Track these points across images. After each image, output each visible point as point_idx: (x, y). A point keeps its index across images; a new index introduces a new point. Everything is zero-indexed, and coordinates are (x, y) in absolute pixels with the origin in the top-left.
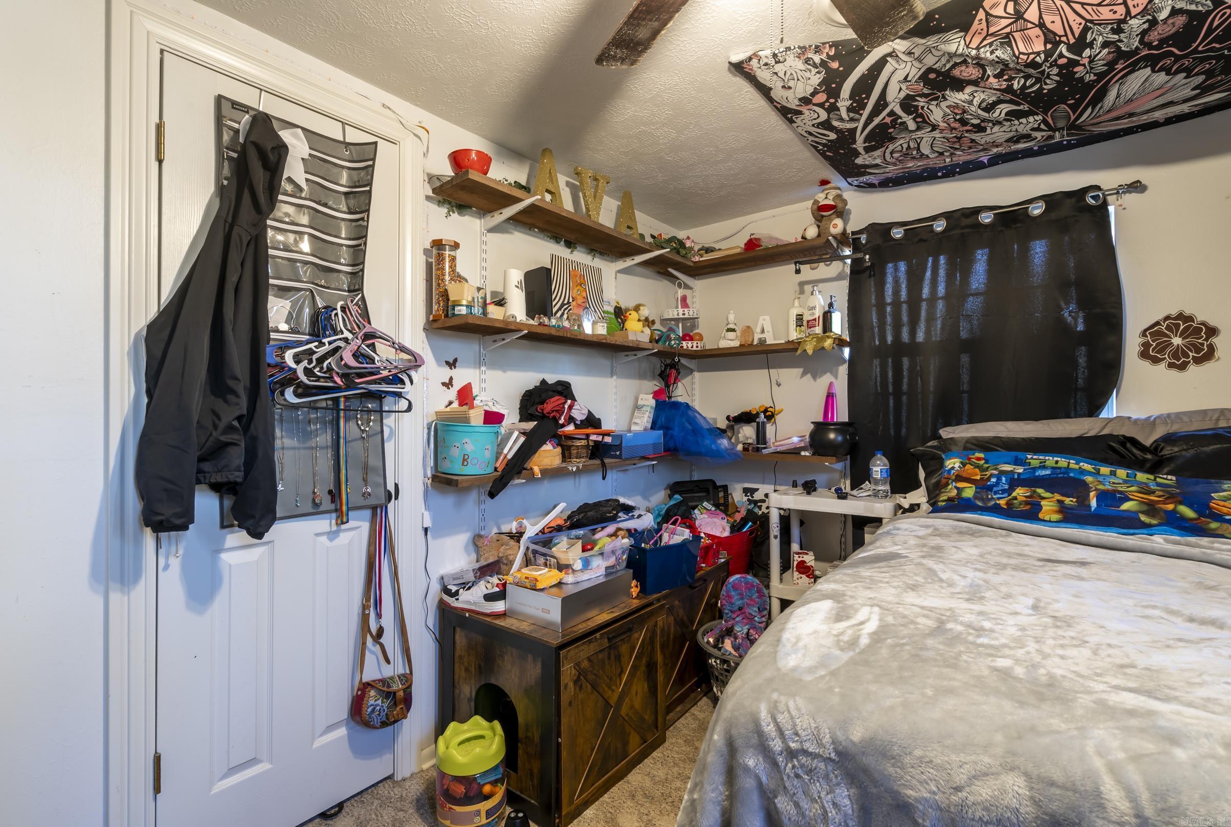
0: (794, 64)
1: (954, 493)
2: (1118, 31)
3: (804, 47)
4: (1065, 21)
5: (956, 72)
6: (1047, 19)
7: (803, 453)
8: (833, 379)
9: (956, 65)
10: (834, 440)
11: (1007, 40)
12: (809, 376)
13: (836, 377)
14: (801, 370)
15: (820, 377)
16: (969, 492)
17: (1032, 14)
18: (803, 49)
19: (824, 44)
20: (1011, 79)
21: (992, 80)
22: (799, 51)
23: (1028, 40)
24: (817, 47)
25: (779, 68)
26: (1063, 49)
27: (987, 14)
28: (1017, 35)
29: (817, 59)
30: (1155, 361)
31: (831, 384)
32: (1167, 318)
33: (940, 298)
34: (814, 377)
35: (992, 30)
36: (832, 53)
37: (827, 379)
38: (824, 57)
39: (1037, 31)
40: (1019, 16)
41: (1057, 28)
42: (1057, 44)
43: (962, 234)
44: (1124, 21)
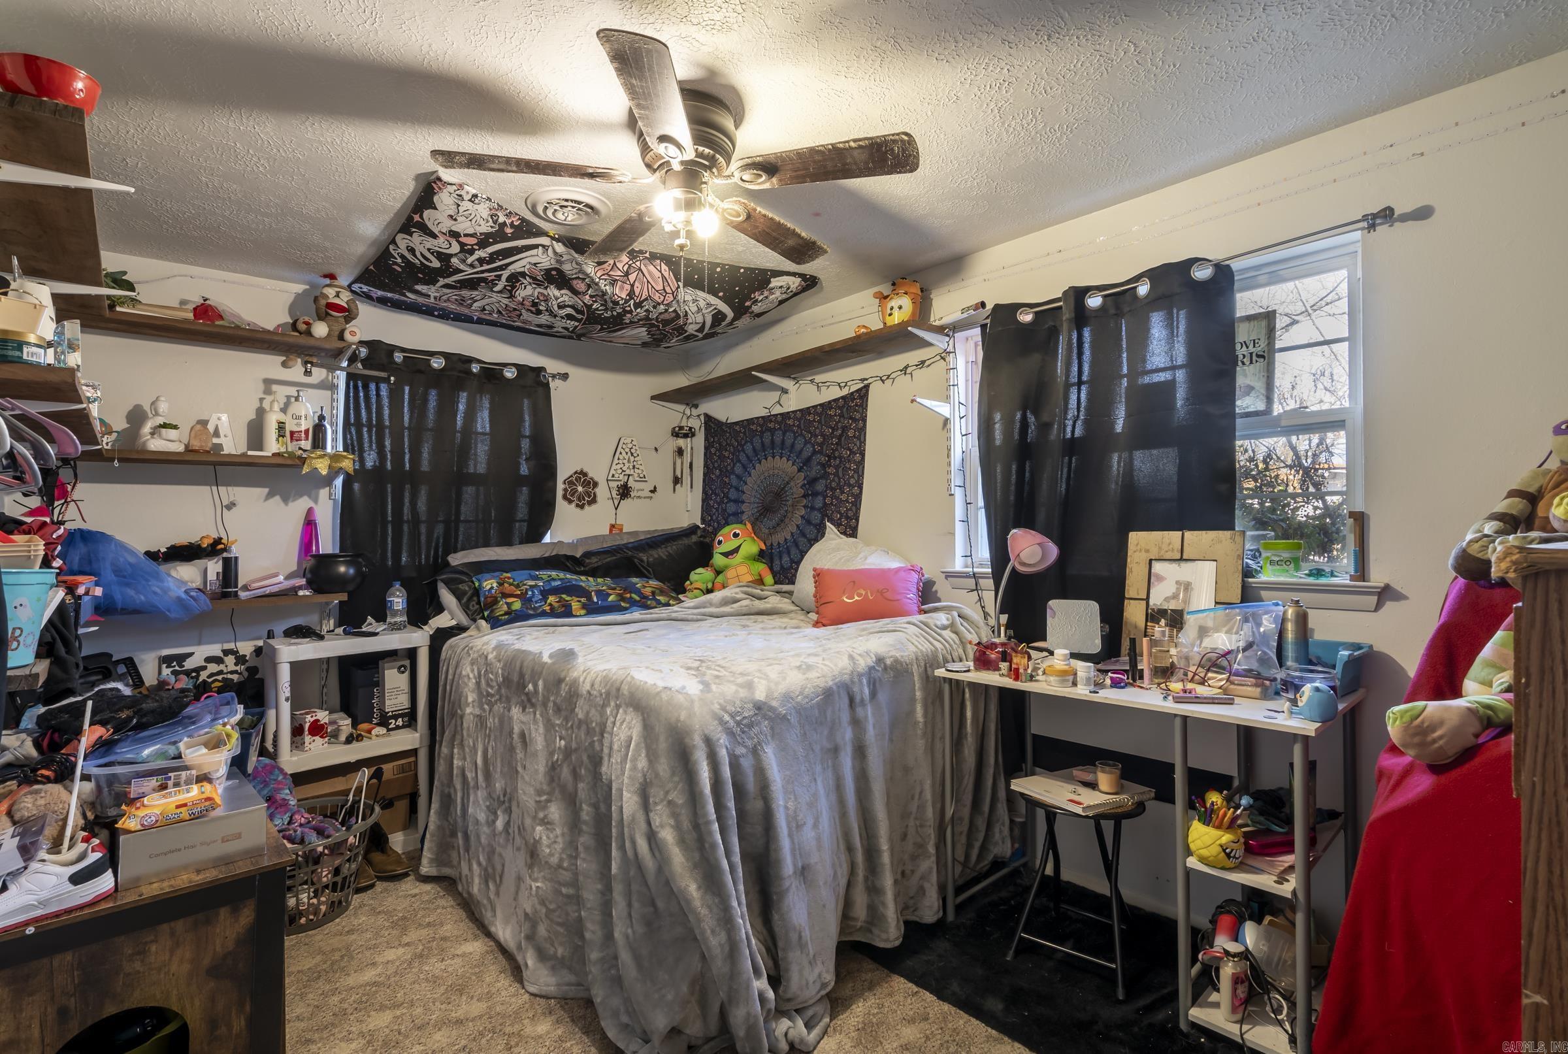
0: (483, 210)
1: (505, 608)
2: (654, 307)
3: (502, 207)
4: (642, 290)
5: (575, 282)
6: (637, 284)
7: (301, 593)
8: (311, 504)
9: (578, 278)
10: (345, 574)
11: (613, 282)
12: (277, 498)
13: (316, 501)
14: (266, 490)
15: (293, 501)
16: (517, 605)
17: (632, 277)
18: (500, 207)
19: (516, 214)
20: (596, 301)
21: (587, 297)
22: (496, 207)
23: (622, 288)
24: (510, 213)
25: (466, 205)
26: (632, 302)
27: (615, 263)
28: (619, 283)
29: (502, 219)
30: (570, 502)
31: (310, 511)
32: (576, 473)
33: (430, 430)
34: (286, 500)
35: (611, 273)
36: (516, 223)
37: (302, 505)
38: (508, 222)
39: (629, 287)
40: (627, 274)
41: (637, 292)
42: (631, 298)
43: (459, 377)
44: (659, 304)
